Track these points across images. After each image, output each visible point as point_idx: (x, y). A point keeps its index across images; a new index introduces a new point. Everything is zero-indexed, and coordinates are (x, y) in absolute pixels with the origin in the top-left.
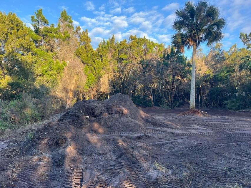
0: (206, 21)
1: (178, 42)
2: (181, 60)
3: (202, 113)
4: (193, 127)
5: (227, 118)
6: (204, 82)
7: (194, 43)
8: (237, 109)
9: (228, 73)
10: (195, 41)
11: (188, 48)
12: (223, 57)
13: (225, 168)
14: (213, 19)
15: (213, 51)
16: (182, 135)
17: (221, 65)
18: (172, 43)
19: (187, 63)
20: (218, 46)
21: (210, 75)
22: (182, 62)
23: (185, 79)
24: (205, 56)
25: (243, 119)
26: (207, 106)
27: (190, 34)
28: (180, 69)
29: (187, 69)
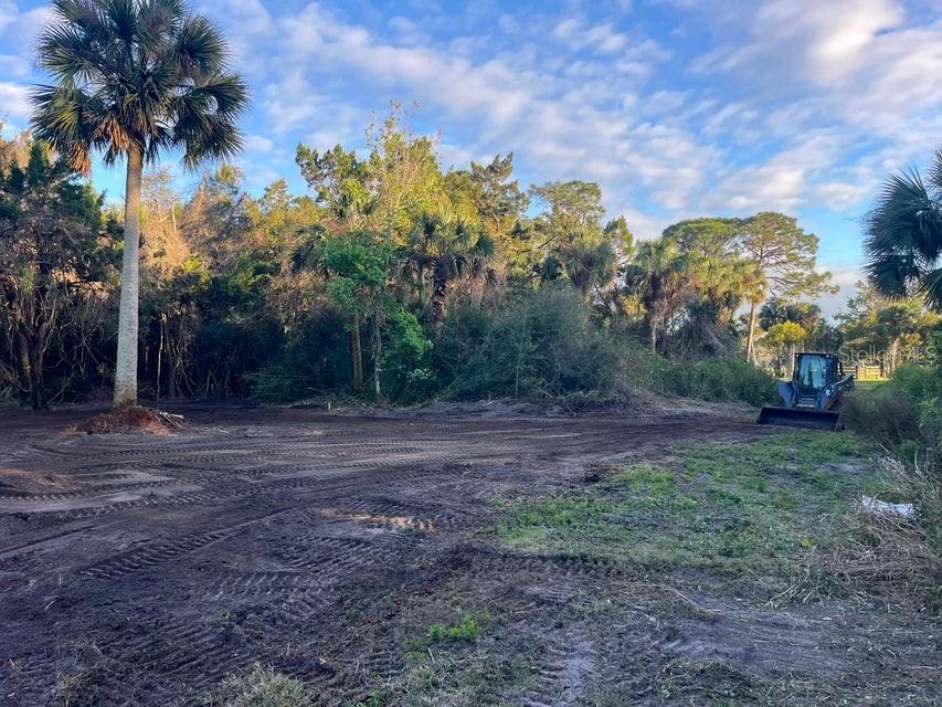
0: (179, 69)
1: (59, 123)
2: (78, 203)
3: (165, 421)
4: (123, 480)
5: (251, 430)
6: (177, 303)
7: (133, 144)
8: (286, 400)
9: (260, 276)
10: (137, 136)
11: (110, 158)
12: (244, 219)
13: (224, 615)
14: (205, 70)
15: (211, 190)
16: (68, 520)
17: (238, 246)
18: (33, 121)
19: (104, 219)
20: (226, 173)
21: (198, 277)
22: (81, 213)
23: (97, 285)
24: (183, 202)
25: (299, 432)
26: (187, 394)
27: (114, 103)
28: (75, 242)
29: (105, 242)
